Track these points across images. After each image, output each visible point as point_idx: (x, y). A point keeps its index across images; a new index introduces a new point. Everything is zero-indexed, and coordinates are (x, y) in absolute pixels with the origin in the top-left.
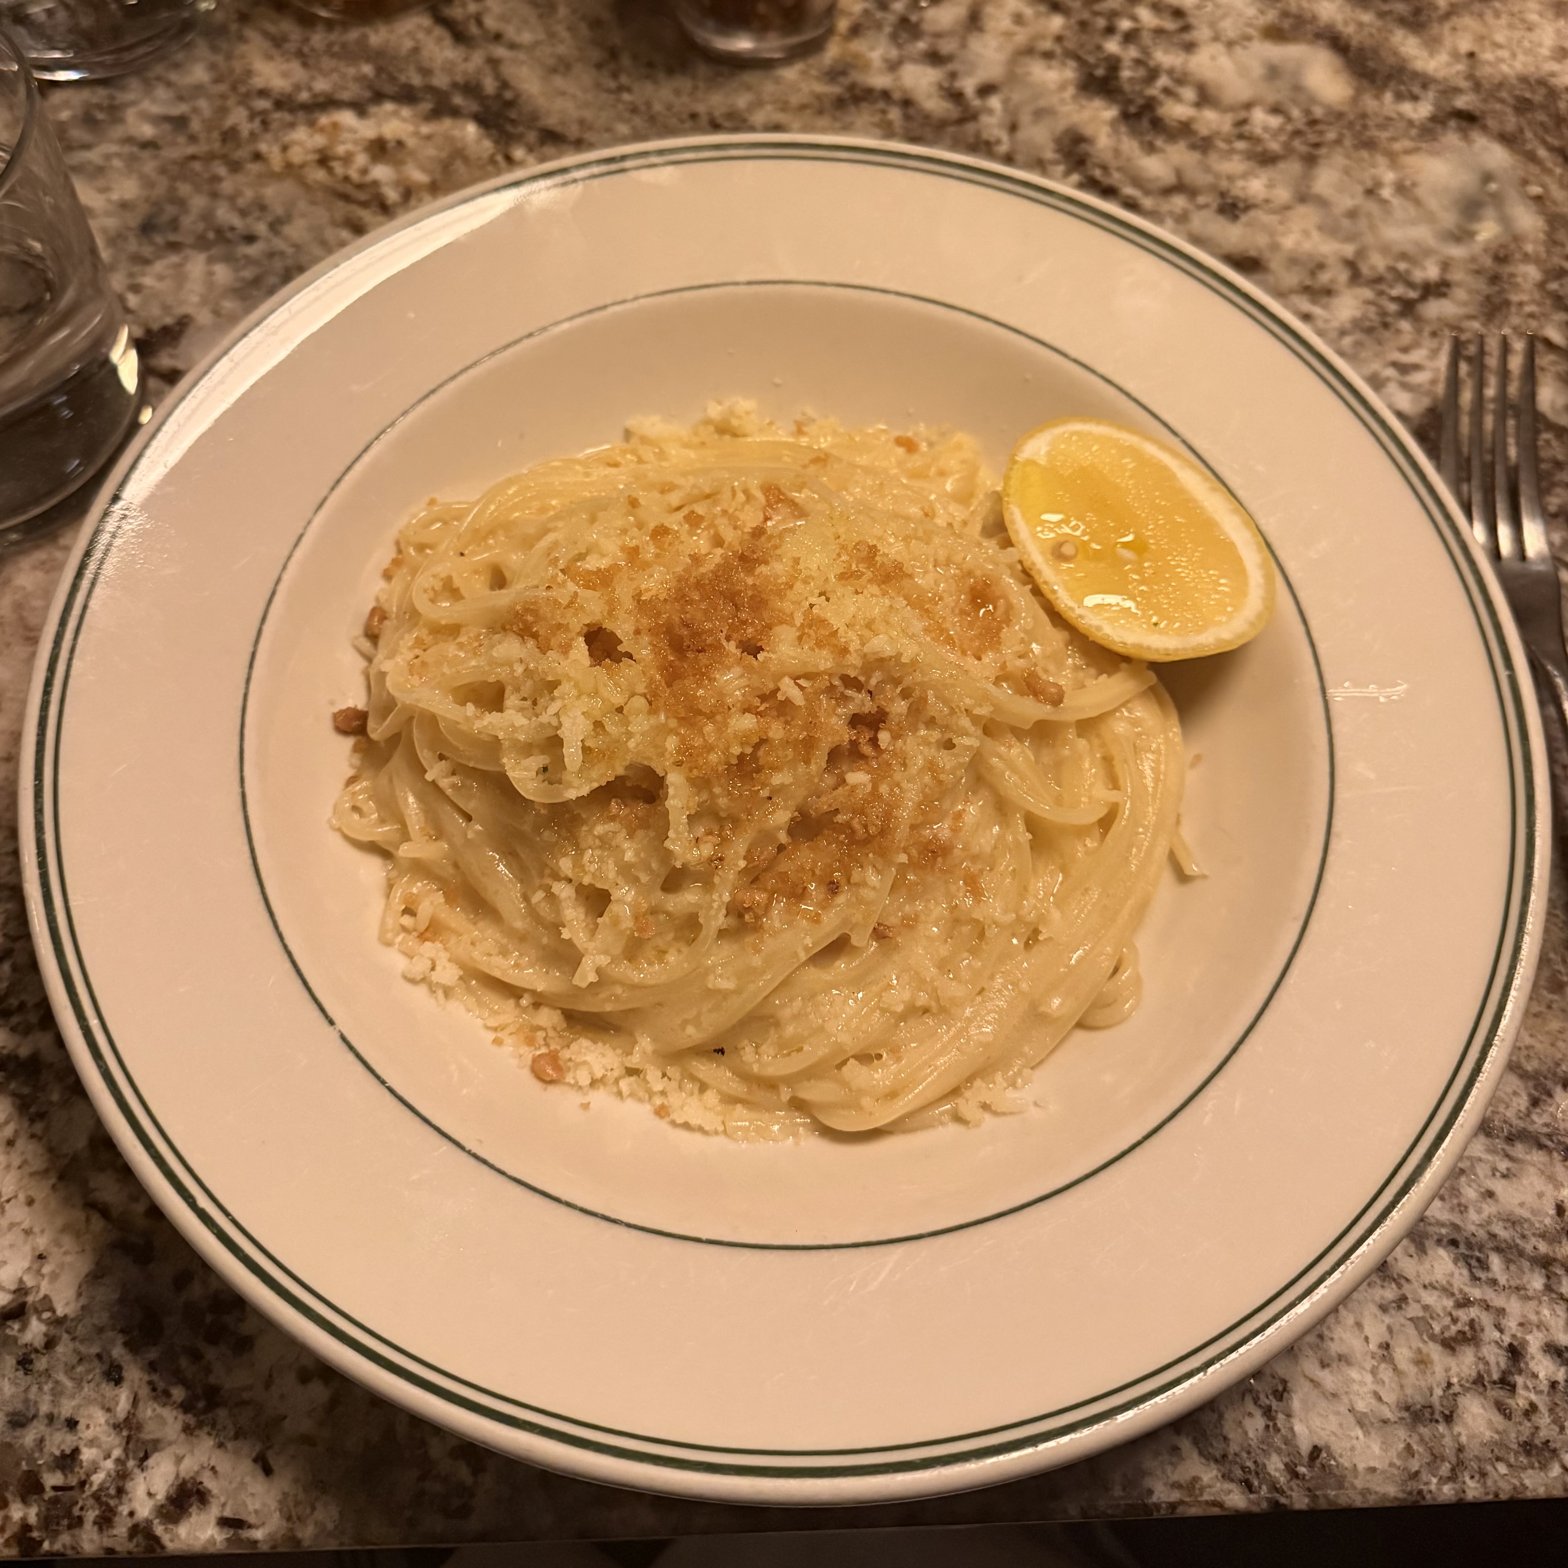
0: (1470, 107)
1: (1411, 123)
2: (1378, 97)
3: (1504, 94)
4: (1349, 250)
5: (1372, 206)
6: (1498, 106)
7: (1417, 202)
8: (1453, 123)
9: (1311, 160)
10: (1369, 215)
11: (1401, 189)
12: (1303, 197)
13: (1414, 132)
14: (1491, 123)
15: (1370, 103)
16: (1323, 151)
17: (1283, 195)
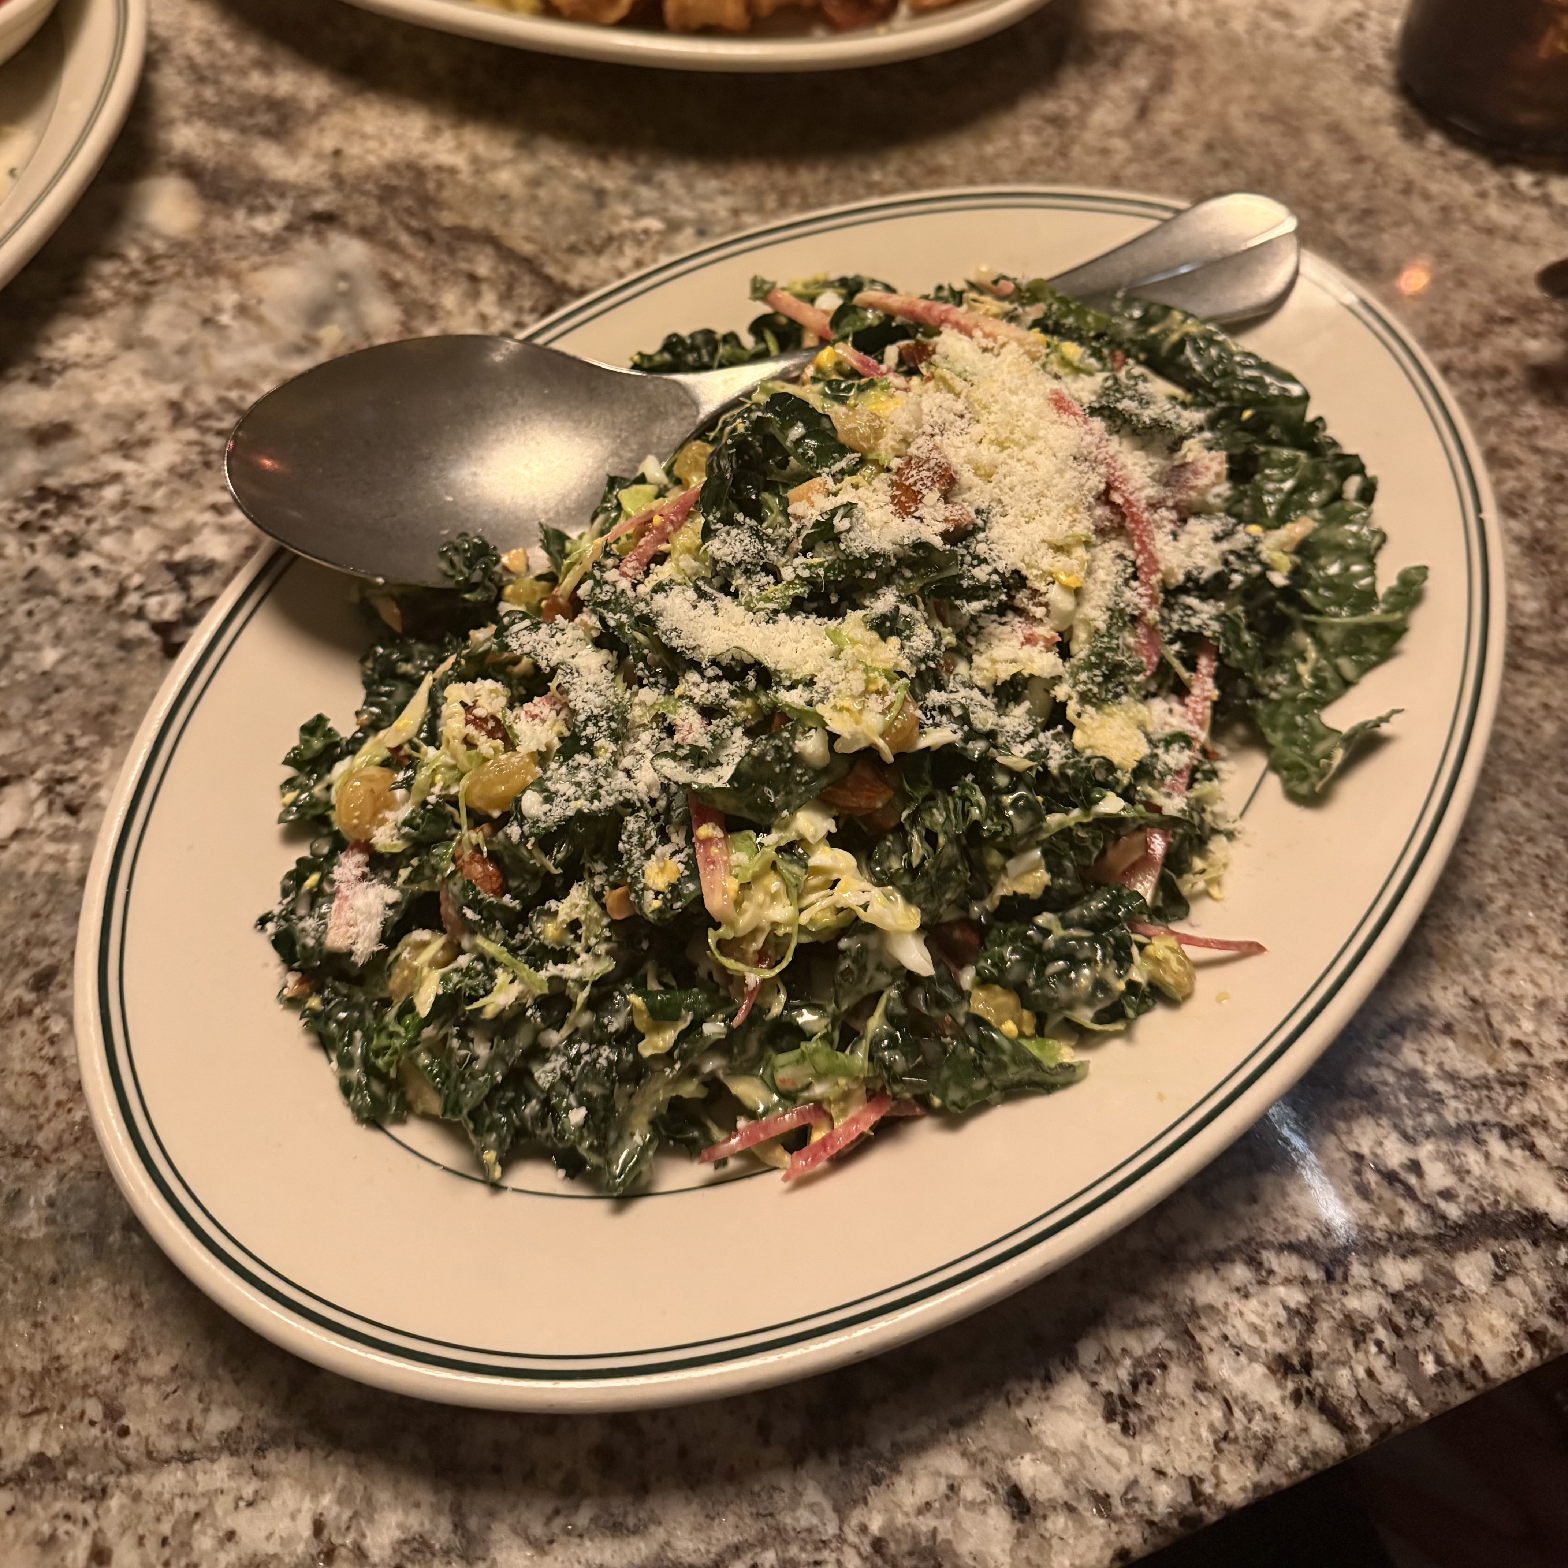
0: (332, 207)
1: (263, 237)
2: (229, 217)
3: (369, 187)
4: (173, 391)
5: (208, 337)
6: (362, 200)
7: (260, 320)
8: (309, 228)
9: (142, 301)
10: (204, 347)
11: (242, 310)
12: (128, 345)
13: (265, 246)
14: (352, 219)
15: (219, 225)
16: (160, 288)
17: (106, 345)
